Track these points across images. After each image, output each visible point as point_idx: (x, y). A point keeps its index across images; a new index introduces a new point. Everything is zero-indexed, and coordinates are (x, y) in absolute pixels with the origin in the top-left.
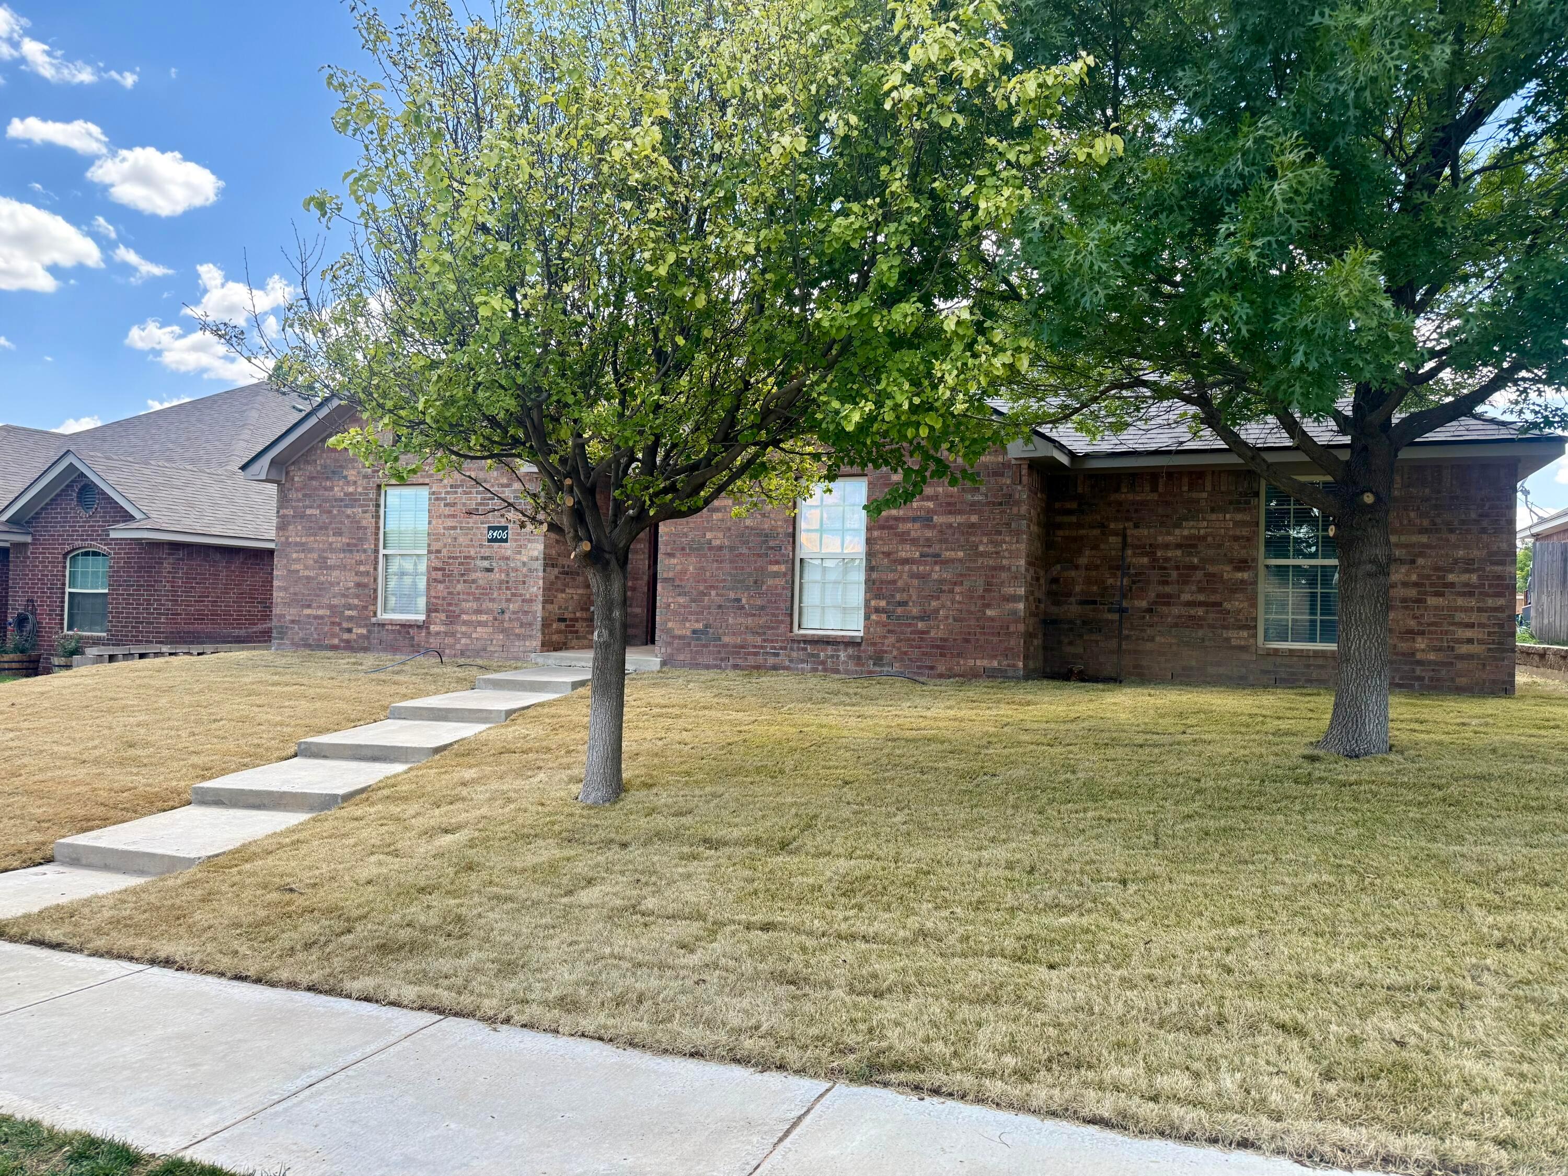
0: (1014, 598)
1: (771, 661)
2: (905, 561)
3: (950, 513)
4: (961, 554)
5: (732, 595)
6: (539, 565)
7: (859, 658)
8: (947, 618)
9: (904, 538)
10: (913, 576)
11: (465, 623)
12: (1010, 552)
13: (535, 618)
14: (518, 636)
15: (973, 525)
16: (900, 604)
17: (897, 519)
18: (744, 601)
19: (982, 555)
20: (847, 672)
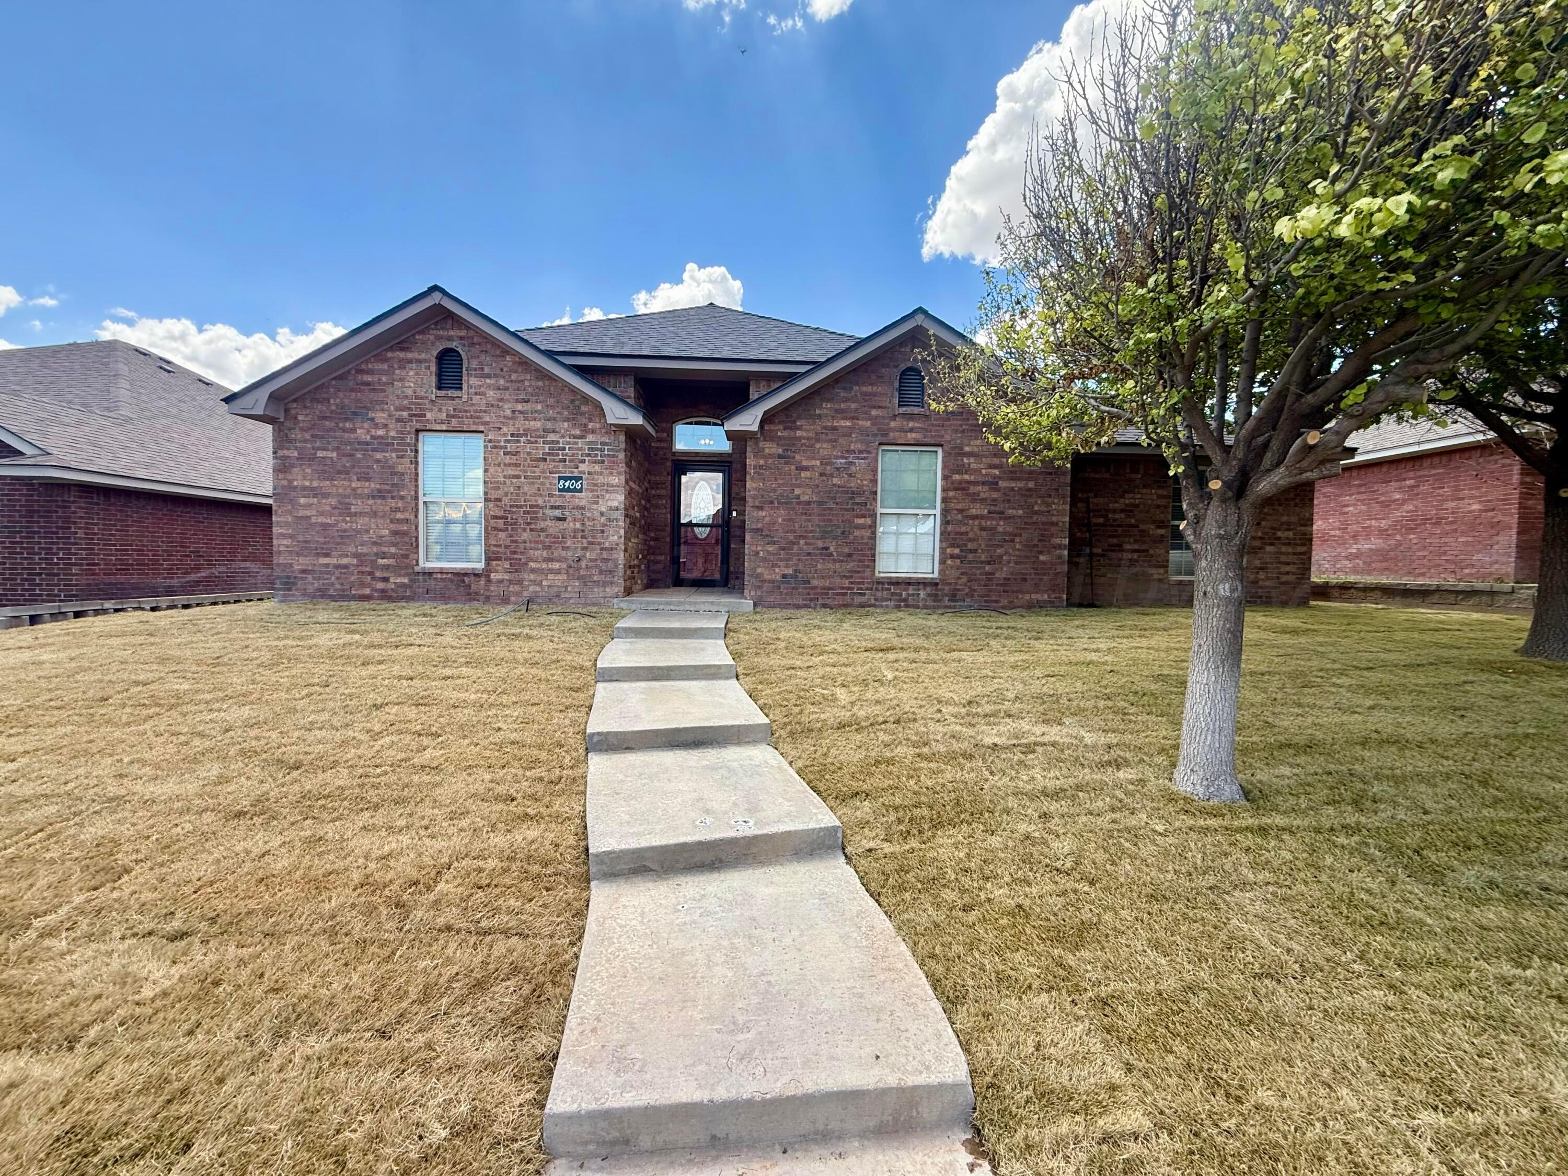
0: (1060, 547)
1: (858, 600)
2: (975, 517)
3: (1012, 479)
4: (1020, 512)
5: (820, 544)
6: (620, 515)
7: (936, 595)
8: (1009, 562)
9: (975, 498)
10: (983, 529)
11: (533, 571)
12: (1058, 511)
13: (616, 566)
14: (597, 583)
15: (1030, 490)
16: (971, 551)
17: (969, 482)
18: (832, 549)
19: (1036, 513)
20: (926, 607)
